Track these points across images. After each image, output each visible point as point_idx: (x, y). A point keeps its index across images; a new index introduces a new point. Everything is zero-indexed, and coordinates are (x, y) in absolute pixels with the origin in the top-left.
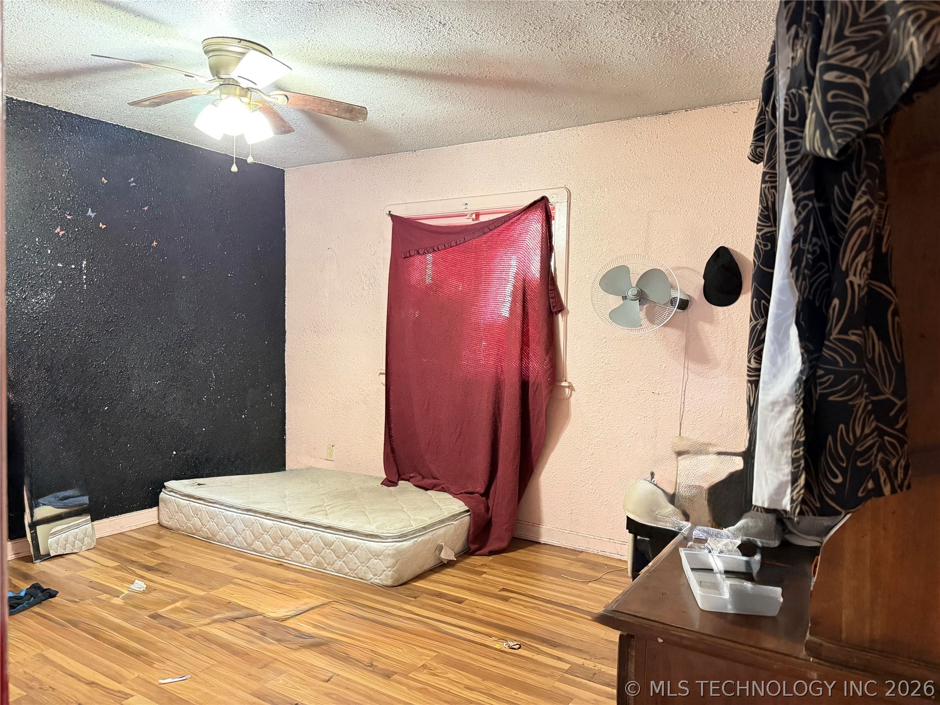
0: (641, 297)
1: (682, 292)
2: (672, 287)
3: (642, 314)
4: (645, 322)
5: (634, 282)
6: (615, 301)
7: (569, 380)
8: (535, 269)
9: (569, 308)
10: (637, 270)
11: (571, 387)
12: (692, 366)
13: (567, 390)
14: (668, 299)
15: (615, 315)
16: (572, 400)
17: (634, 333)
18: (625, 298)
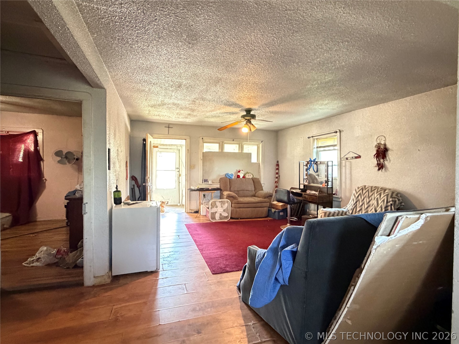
0: (66, 157)
1: (77, 157)
2: (74, 155)
3: (67, 161)
4: (67, 163)
5: (64, 154)
6: (59, 159)
7: (45, 177)
8: (32, 149)
9: (44, 159)
10: (65, 152)
11: (46, 180)
12: (80, 173)
13: (45, 180)
14: (73, 158)
15: (59, 162)
16: (46, 183)
17: (65, 166)
18: (62, 158)
